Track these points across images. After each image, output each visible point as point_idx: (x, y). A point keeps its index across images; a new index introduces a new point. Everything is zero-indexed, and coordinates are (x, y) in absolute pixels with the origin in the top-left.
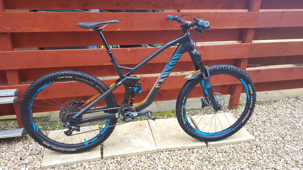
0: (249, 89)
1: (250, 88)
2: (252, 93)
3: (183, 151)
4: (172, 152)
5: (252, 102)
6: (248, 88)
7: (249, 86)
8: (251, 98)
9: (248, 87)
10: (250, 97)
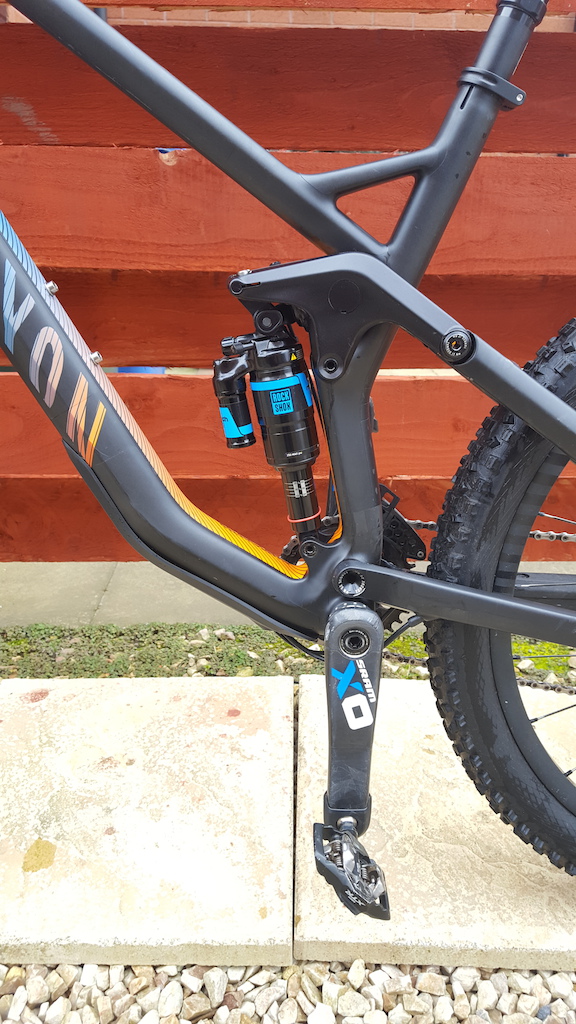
3: (523, 982)
4: (424, 979)
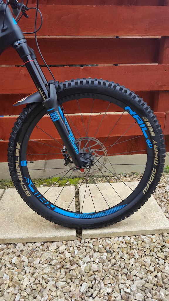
0: (147, 126)
1: (149, 124)
2: (153, 134)
5: (156, 153)
6: (144, 125)
7: (145, 120)
8: (155, 146)
9: (144, 123)
10: (152, 142)
